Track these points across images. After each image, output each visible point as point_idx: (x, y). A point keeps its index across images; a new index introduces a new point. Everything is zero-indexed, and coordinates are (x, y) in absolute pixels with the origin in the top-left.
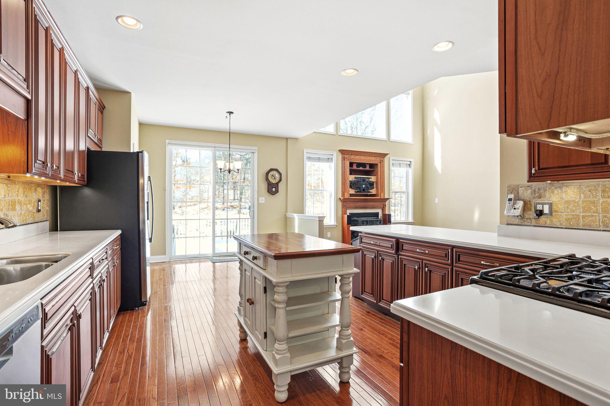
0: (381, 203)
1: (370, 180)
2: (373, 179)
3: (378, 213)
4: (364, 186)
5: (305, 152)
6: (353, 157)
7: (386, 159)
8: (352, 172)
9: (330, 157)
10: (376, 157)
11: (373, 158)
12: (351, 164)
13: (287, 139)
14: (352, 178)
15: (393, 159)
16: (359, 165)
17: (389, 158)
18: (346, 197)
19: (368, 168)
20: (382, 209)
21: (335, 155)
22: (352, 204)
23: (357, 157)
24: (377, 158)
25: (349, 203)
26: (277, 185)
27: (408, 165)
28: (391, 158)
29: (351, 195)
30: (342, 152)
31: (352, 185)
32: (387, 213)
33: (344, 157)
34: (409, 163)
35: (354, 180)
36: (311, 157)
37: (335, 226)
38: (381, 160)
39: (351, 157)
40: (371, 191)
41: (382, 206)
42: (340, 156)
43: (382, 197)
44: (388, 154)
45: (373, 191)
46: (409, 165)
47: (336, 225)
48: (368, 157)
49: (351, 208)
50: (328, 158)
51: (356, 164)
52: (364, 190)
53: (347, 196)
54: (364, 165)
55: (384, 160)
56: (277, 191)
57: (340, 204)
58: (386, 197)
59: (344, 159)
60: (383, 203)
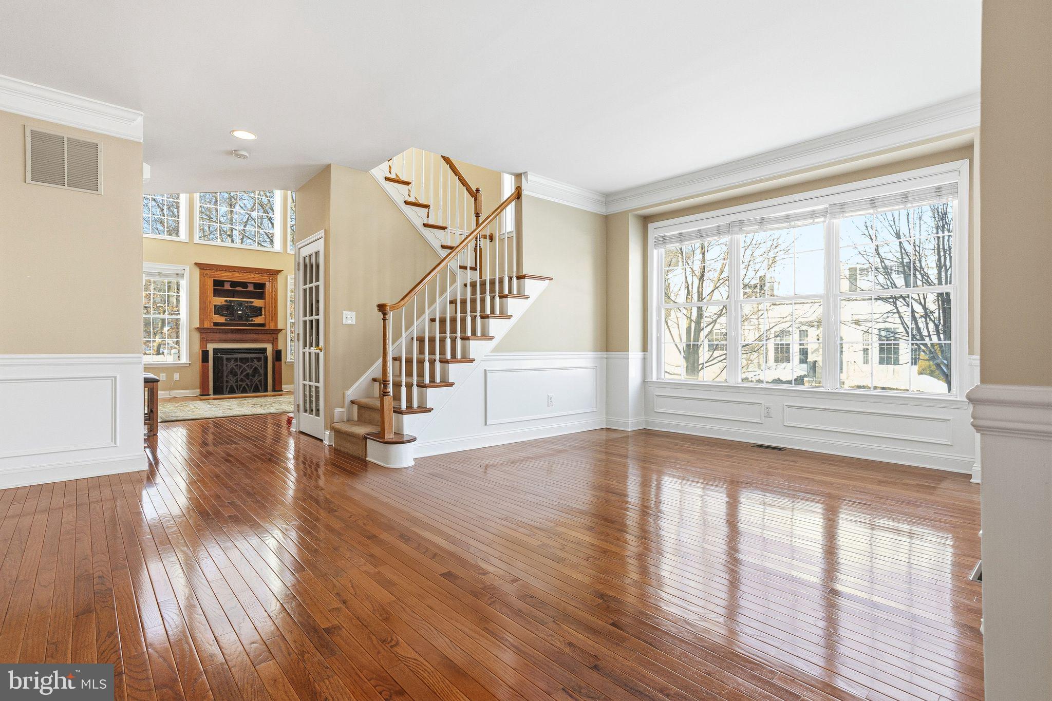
0: (269, 335)
1: (253, 304)
2: (258, 303)
3: (266, 348)
4: (240, 312)
6: (219, 273)
7: (280, 277)
8: (217, 293)
11: (257, 276)
12: (218, 283)
14: (220, 301)
15: (292, 277)
16: (234, 284)
18: (206, 326)
19: (251, 288)
20: (272, 343)
21: (187, 269)
22: (218, 336)
23: (228, 274)
24: (263, 275)
25: (212, 334)
28: (288, 276)
29: (216, 324)
30: (201, 266)
31: (218, 310)
32: (280, 348)
33: (204, 273)
35: (224, 303)
37: (188, 365)
38: (271, 278)
39: (216, 273)
40: (254, 319)
41: (272, 339)
42: (197, 272)
43: (272, 327)
44: (281, 271)
45: (258, 320)
47: (191, 363)
48: (248, 274)
49: (213, 341)
50: (176, 274)
51: (229, 283)
52: (240, 317)
53: (207, 325)
54: (244, 285)
55: (277, 279)
57: (197, 336)
58: (279, 327)
59: (202, 276)
60: (274, 335)
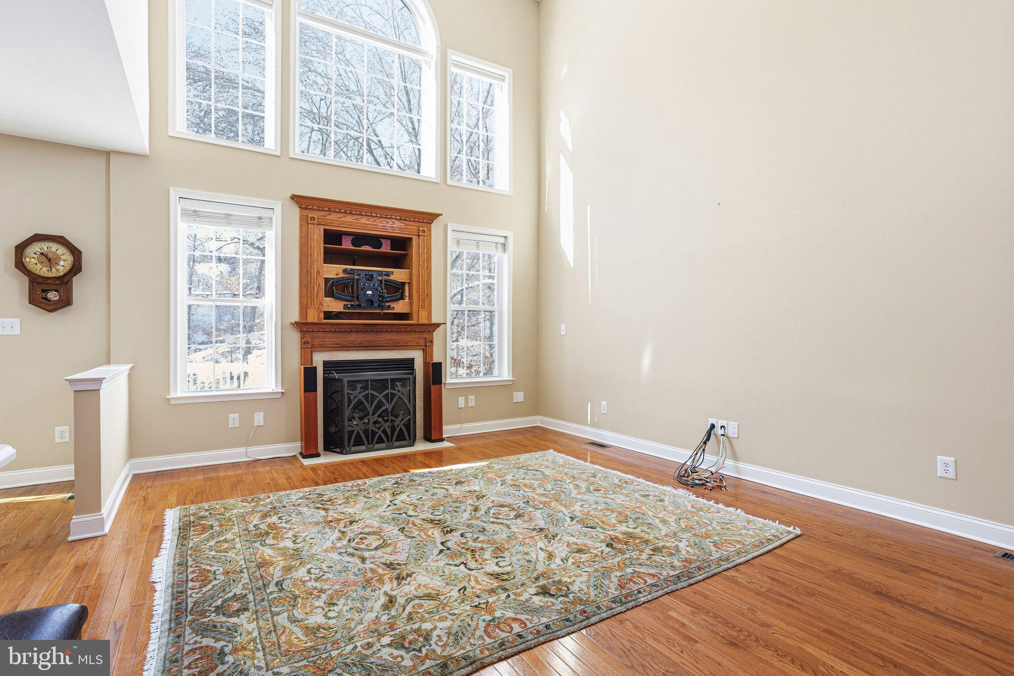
0: (418, 335)
1: (392, 277)
2: (398, 275)
3: (413, 359)
4: (369, 292)
5: (174, 194)
6: (334, 217)
7: (436, 228)
8: (330, 257)
9: (265, 214)
10: (405, 220)
11: (398, 224)
12: (332, 237)
13: (107, 154)
14: (335, 271)
15: (454, 229)
16: (359, 239)
17: (446, 226)
18: (310, 319)
19: (386, 248)
20: (424, 350)
21: (278, 208)
22: (330, 339)
23: (349, 219)
24: (408, 223)
25: (321, 334)
26: (64, 283)
27: (499, 246)
28: (449, 226)
29: (328, 315)
30: (302, 202)
31: (333, 288)
32: (436, 359)
33: (307, 216)
34: (502, 240)
35: (341, 275)
36: (199, 211)
37: (279, 396)
38: (421, 229)
39: (328, 217)
40: (392, 305)
41: (422, 342)
42: (295, 212)
43: (423, 321)
44: (437, 215)
45: (400, 307)
46: (504, 245)
47: (282, 393)
48: (382, 220)
49: (324, 348)
50: (260, 218)
51: (351, 238)
52: (370, 302)
53: (313, 317)
54: (375, 240)
55: (430, 230)
56: (66, 302)
57: (295, 337)
58: (434, 321)
59: (305, 222)
60: (426, 335)
